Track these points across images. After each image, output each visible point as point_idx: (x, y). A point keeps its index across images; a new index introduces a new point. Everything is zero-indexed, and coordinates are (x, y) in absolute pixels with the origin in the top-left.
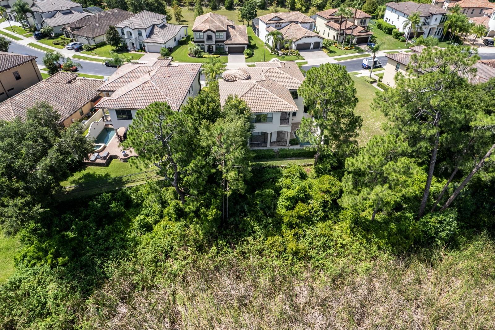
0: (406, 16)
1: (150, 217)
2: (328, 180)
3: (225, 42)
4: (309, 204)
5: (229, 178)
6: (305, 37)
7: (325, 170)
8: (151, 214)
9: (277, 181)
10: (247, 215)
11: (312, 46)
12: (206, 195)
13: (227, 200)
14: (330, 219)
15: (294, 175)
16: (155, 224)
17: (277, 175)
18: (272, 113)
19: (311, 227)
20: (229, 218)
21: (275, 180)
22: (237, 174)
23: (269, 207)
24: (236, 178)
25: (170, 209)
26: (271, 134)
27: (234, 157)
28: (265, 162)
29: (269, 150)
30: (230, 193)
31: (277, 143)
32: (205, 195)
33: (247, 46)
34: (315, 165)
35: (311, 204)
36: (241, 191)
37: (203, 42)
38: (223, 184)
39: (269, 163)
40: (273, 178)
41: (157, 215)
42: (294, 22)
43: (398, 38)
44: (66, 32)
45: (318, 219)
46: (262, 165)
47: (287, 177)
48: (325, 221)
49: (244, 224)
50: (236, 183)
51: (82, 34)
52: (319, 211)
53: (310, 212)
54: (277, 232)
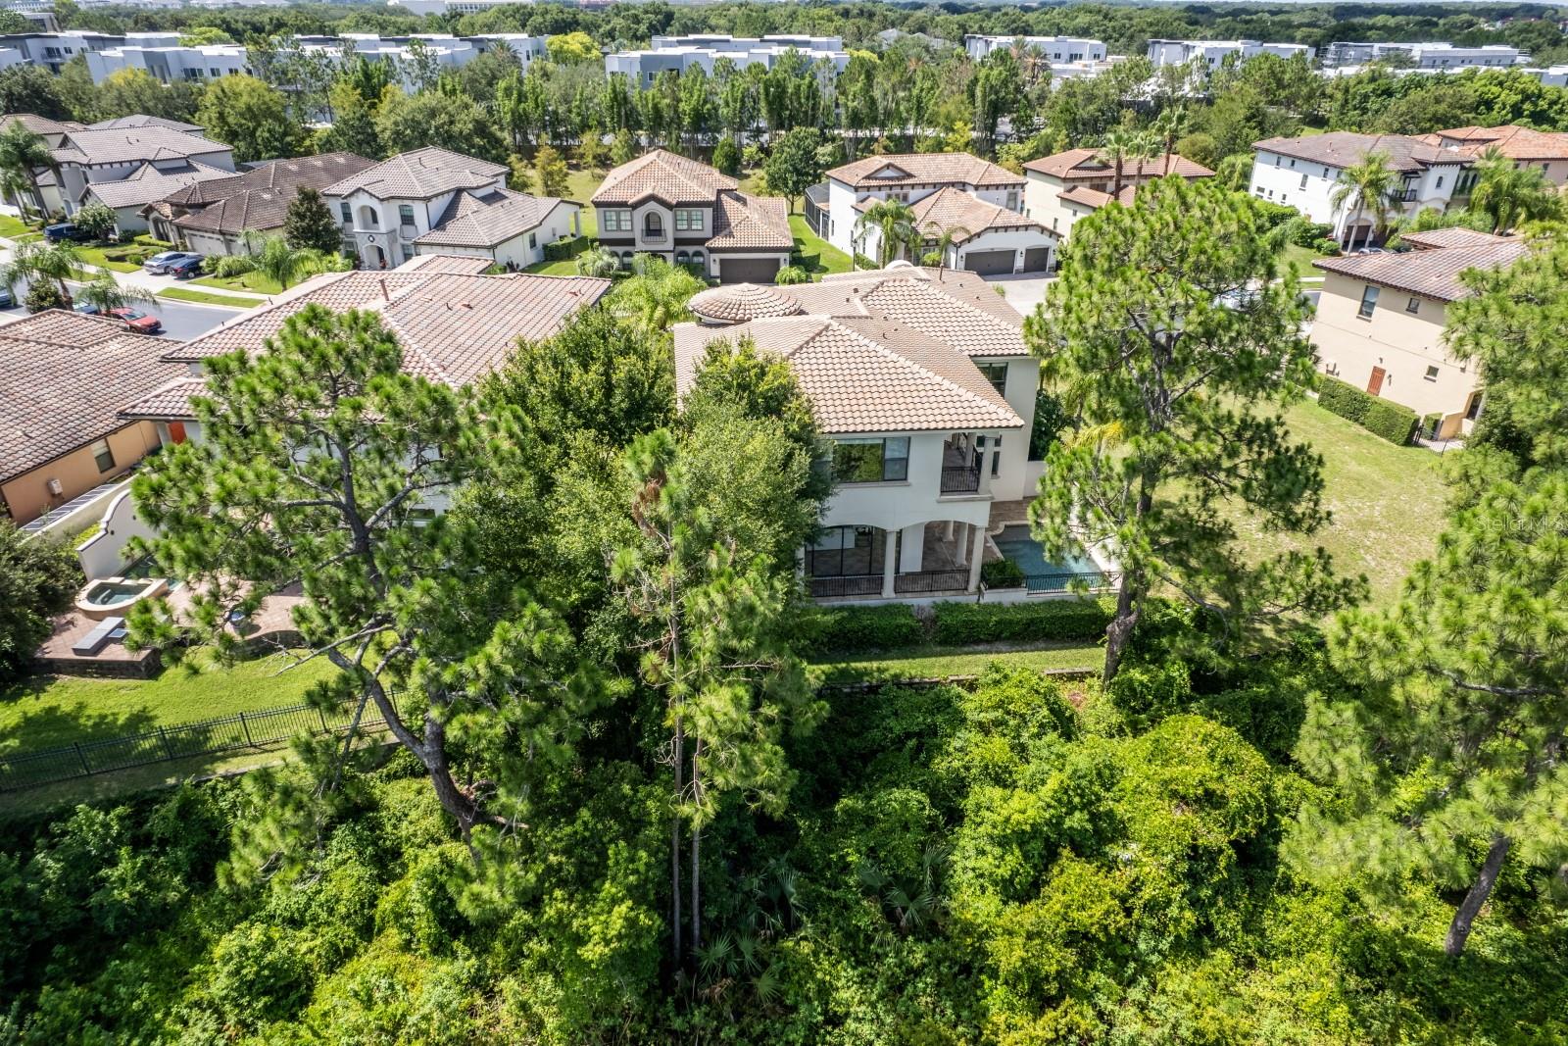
0: (1333, 173)
1: (305, 933)
2: (1204, 741)
3: (710, 244)
4: (1111, 865)
5: (702, 722)
6: (996, 229)
7: (1163, 697)
8: (314, 918)
9: (939, 747)
10: (799, 924)
11: (1020, 263)
12: (578, 826)
13: (696, 846)
14: (1222, 943)
15: (1022, 716)
16: (331, 968)
17: (939, 719)
18: (906, 439)
19: (1135, 994)
20: (706, 944)
21: (927, 742)
22: (746, 699)
23: (911, 881)
24: (740, 728)
25: (410, 891)
26: (900, 533)
27: (731, 602)
28: (875, 665)
29: (890, 610)
30: (710, 809)
31: (928, 580)
32: (571, 822)
33: (787, 255)
34: (1112, 670)
35: (1128, 863)
36: (770, 797)
37: (631, 242)
38: (674, 760)
39: (895, 666)
40: (919, 735)
41: (343, 919)
42: (953, 184)
43: (1310, 246)
44: (156, 221)
45: (1164, 945)
46: (860, 675)
47: (984, 729)
48: (1202, 954)
49: (784, 975)
50: (743, 756)
51: (208, 224)
52: (1169, 902)
53: (1128, 912)
54: (959, 1020)
